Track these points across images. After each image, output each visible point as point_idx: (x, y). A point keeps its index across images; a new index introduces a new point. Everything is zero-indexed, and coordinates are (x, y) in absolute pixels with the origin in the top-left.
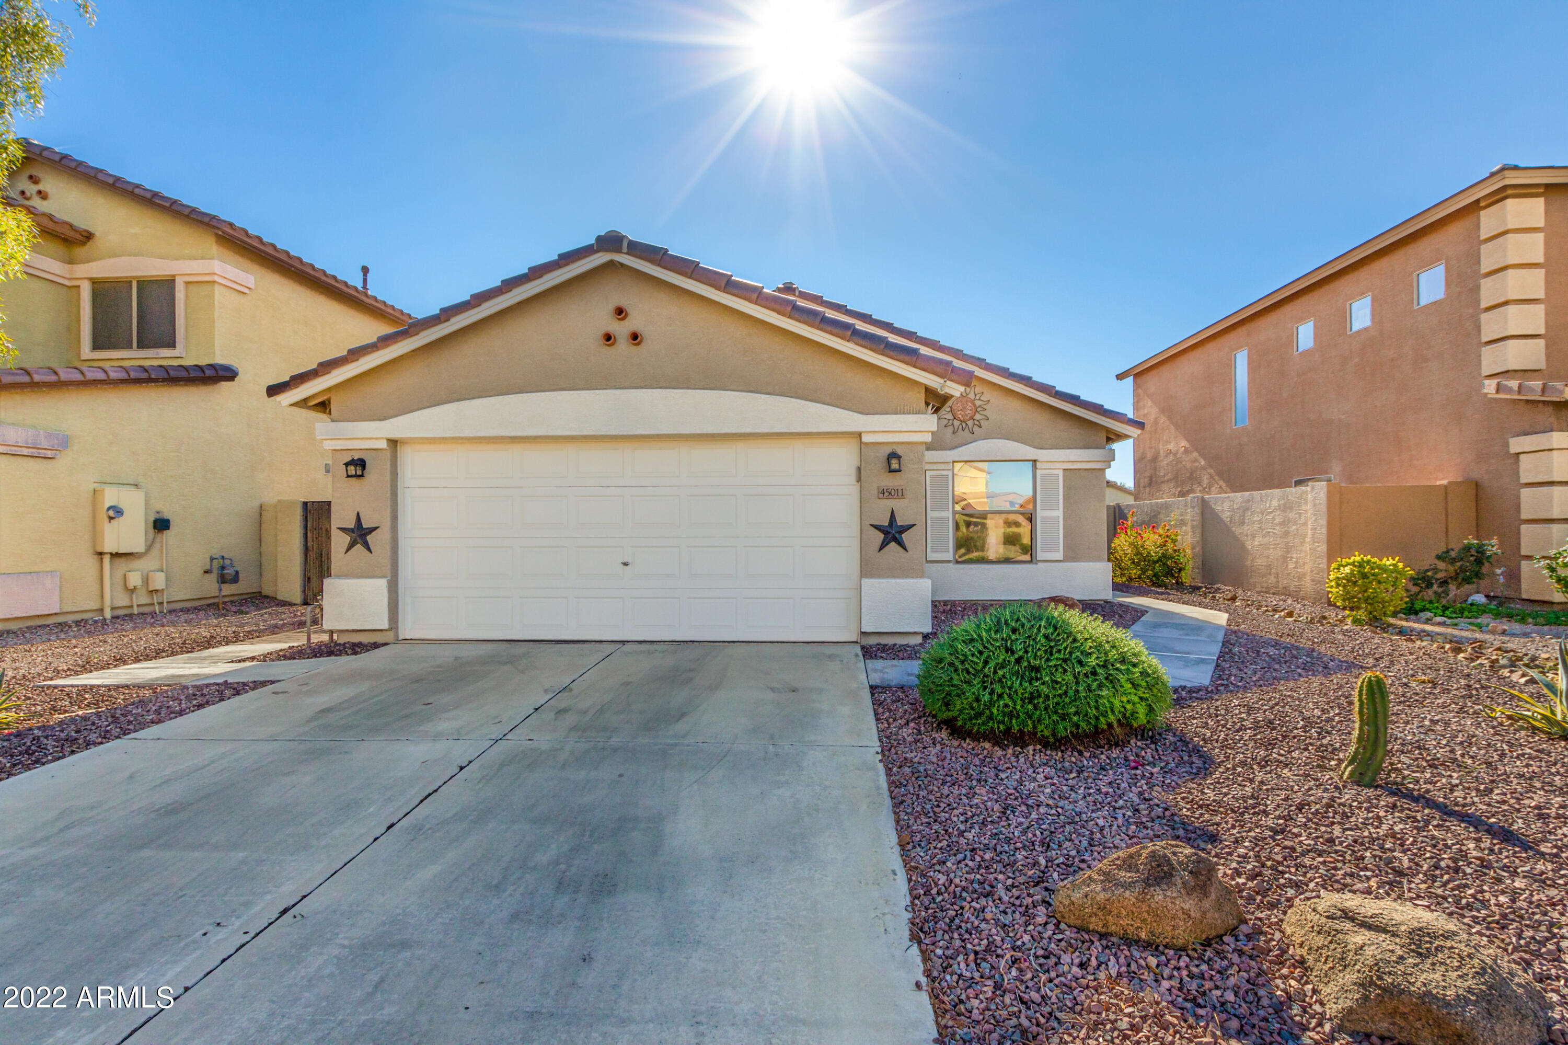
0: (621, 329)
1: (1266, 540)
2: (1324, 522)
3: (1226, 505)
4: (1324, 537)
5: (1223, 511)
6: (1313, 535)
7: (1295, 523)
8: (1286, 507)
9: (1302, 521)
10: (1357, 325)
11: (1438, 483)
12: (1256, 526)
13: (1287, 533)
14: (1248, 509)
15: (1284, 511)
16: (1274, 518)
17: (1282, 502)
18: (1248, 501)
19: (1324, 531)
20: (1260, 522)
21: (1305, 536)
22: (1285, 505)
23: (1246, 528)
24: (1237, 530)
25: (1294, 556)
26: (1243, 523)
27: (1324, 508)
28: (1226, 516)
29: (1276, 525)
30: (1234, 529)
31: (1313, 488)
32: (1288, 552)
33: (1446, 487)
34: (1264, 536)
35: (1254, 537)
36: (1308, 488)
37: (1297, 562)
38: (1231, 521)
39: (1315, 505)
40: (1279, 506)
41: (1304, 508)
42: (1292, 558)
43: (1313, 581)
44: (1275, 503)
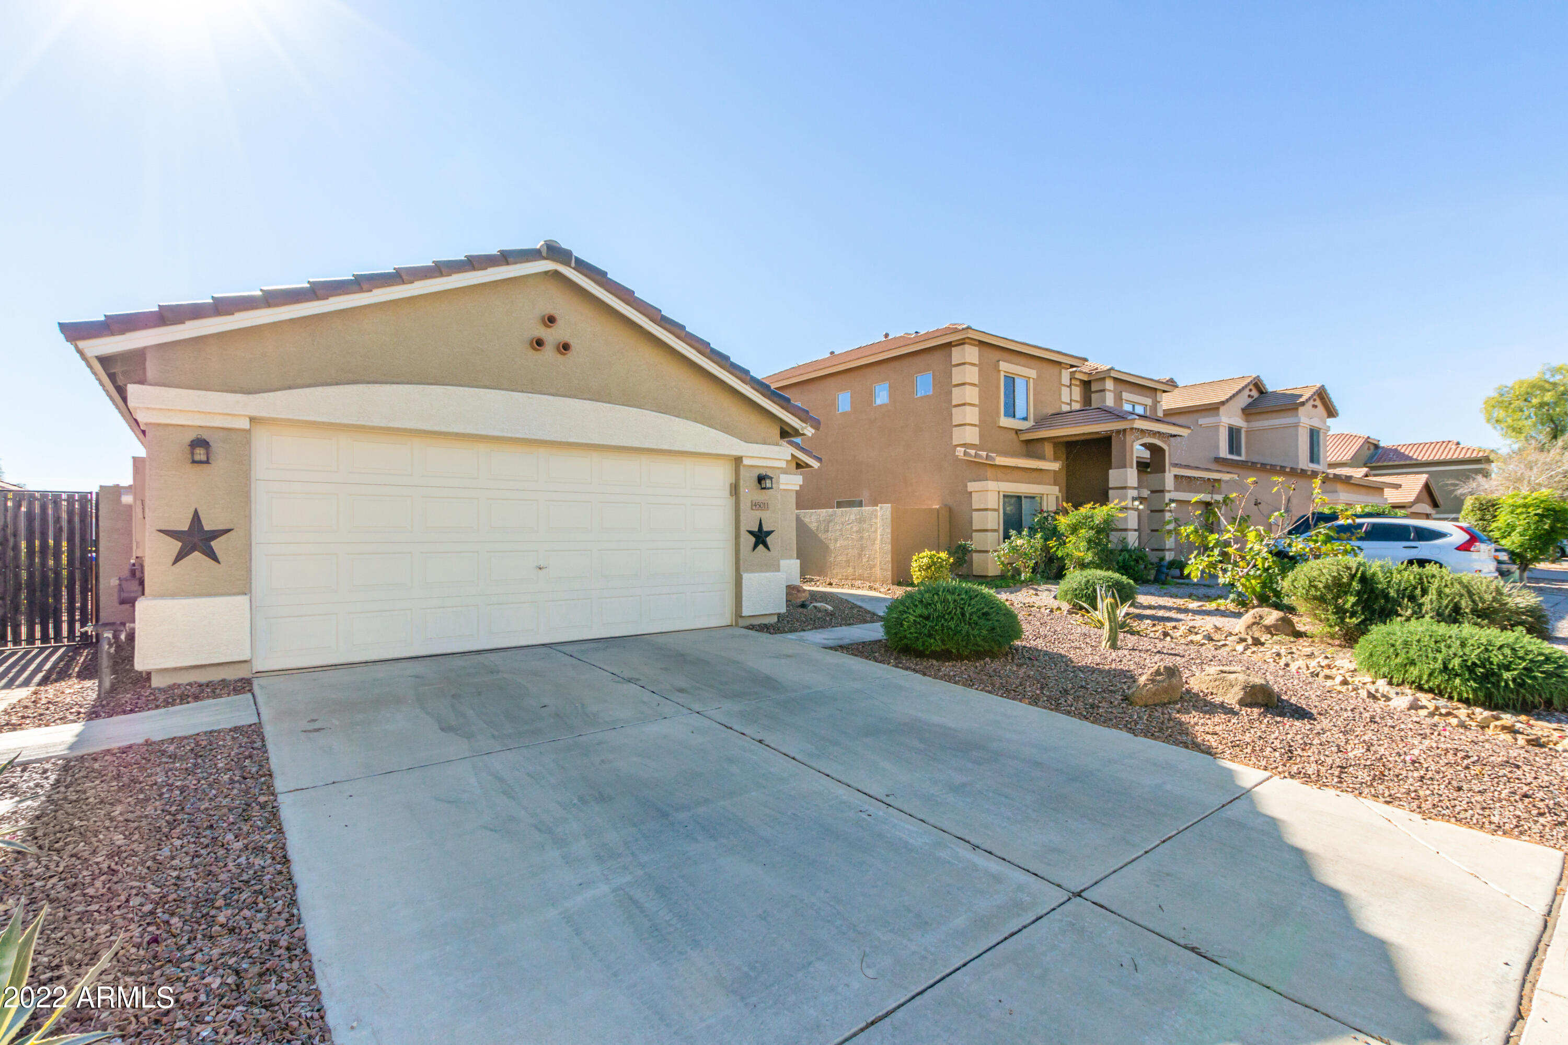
0: (550, 336)
1: (846, 543)
2: (889, 530)
3: (814, 518)
4: (889, 540)
5: (811, 522)
6: (881, 539)
7: (868, 531)
8: (861, 520)
9: (873, 529)
10: (879, 401)
11: (934, 507)
12: (838, 533)
13: (862, 538)
14: (831, 521)
15: (860, 523)
16: (852, 528)
17: (858, 517)
18: (832, 515)
19: (889, 536)
20: (841, 530)
21: (875, 540)
22: (860, 519)
23: (830, 534)
24: (822, 536)
25: (867, 553)
26: (828, 531)
27: (889, 520)
28: (813, 526)
29: (854, 532)
30: (820, 535)
31: (881, 508)
32: (862, 551)
33: (938, 510)
34: (845, 540)
35: (836, 540)
36: (878, 508)
37: (869, 557)
38: (817, 530)
39: (883, 519)
40: (856, 519)
41: (874, 521)
42: (865, 555)
43: (881, 569)
44: (853, 517)
